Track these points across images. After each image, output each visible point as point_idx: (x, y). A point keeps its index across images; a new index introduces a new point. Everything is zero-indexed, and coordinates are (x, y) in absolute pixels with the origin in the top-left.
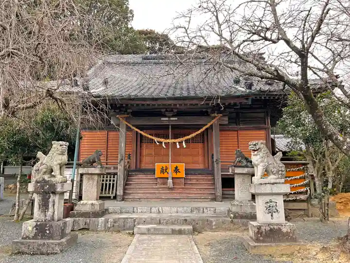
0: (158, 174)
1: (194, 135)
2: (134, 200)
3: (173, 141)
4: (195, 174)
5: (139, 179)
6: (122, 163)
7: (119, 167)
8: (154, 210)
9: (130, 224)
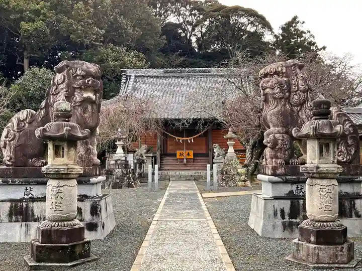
0: (178, 156)
1: (198, 135)
2: (165, 170)
3: (187, 138)
5: (168, 160)
6: (159, 150)
7: (157, 153)
8: (177, 173)
9: (168, 177)
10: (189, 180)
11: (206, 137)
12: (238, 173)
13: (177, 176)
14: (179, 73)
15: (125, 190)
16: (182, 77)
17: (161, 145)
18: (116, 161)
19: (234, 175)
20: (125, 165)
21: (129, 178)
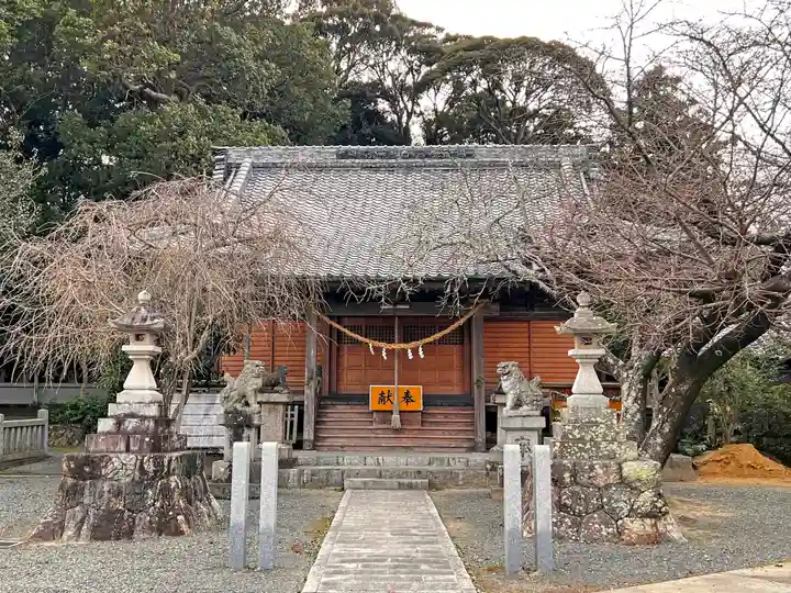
0: (373, 405)
1: (438, 335)
2: (331, 448)
3: (402, 346)
4: (442, 405)
6: (312, 384)
7: (307, 392)
8: (369, 460)
9: (336, 478)
10: (410, 487)
11: (462, 343)
12: (623, 482)
13: (369, 473)
14: (382, 157)
15: (145, 545)
16: (391, 169)
17: (320, 368)
18: (120, 421)
19: (608, 487)
20: (155, 436)
21: (166, 492)
